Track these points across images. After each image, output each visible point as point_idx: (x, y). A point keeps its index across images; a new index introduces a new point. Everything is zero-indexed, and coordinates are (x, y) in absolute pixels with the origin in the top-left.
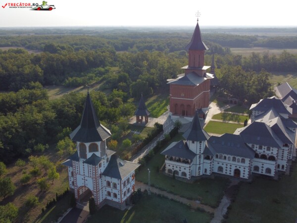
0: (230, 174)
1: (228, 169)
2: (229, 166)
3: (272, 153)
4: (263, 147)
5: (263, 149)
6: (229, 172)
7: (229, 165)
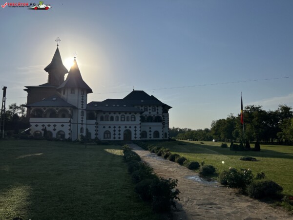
0: (119, 138)
1: (117, 132)
2: (117, 129)
3: (158, 113)
4: (149, 108)
5: (148, 110)
6: (118, 136)
7: (117, 127)
